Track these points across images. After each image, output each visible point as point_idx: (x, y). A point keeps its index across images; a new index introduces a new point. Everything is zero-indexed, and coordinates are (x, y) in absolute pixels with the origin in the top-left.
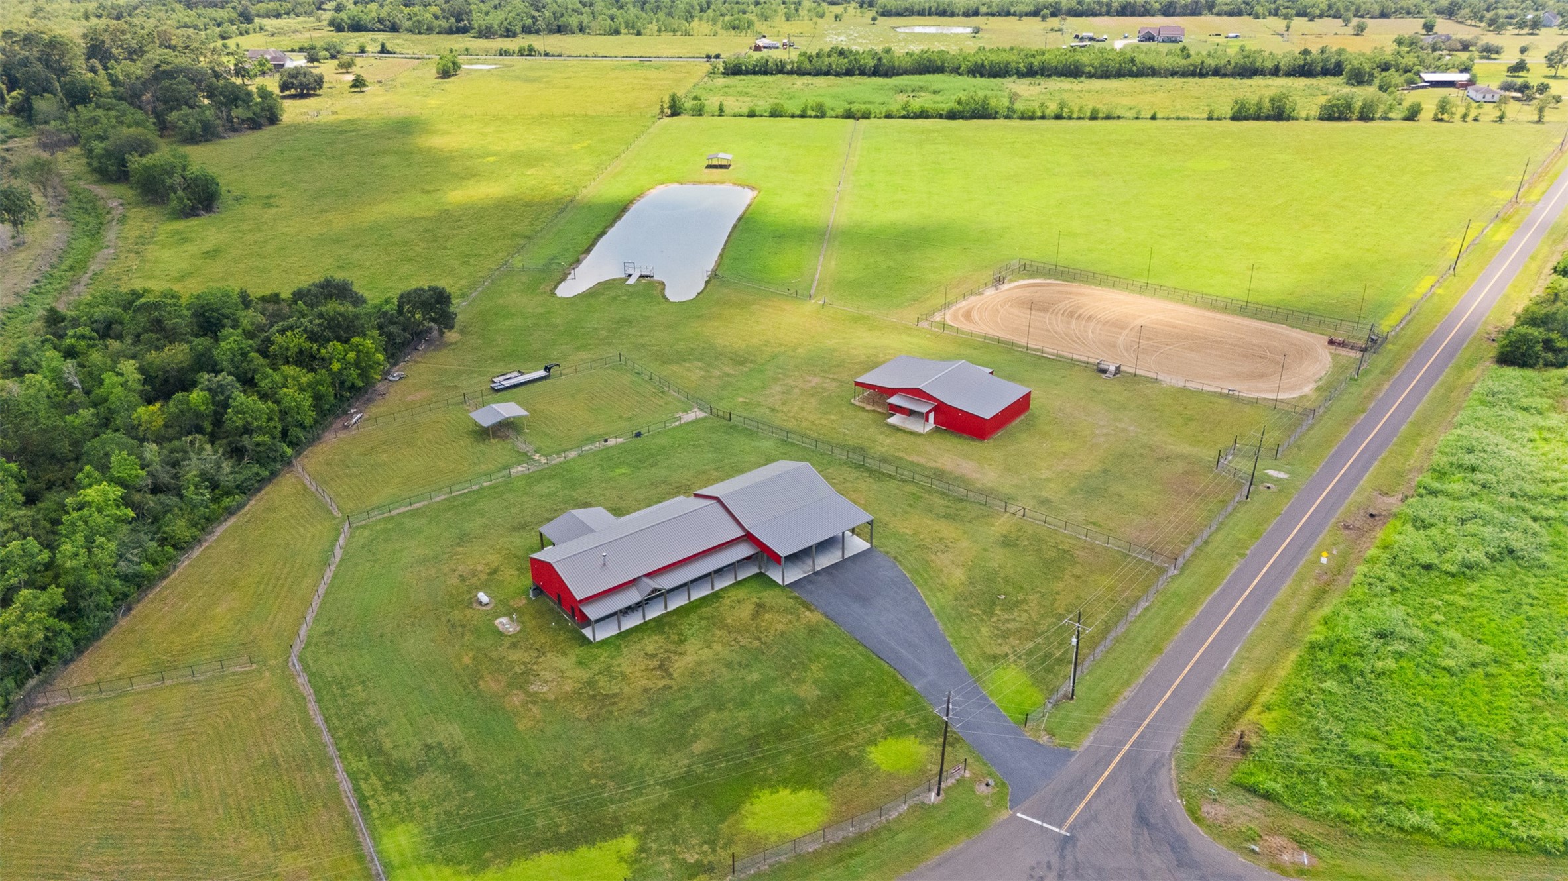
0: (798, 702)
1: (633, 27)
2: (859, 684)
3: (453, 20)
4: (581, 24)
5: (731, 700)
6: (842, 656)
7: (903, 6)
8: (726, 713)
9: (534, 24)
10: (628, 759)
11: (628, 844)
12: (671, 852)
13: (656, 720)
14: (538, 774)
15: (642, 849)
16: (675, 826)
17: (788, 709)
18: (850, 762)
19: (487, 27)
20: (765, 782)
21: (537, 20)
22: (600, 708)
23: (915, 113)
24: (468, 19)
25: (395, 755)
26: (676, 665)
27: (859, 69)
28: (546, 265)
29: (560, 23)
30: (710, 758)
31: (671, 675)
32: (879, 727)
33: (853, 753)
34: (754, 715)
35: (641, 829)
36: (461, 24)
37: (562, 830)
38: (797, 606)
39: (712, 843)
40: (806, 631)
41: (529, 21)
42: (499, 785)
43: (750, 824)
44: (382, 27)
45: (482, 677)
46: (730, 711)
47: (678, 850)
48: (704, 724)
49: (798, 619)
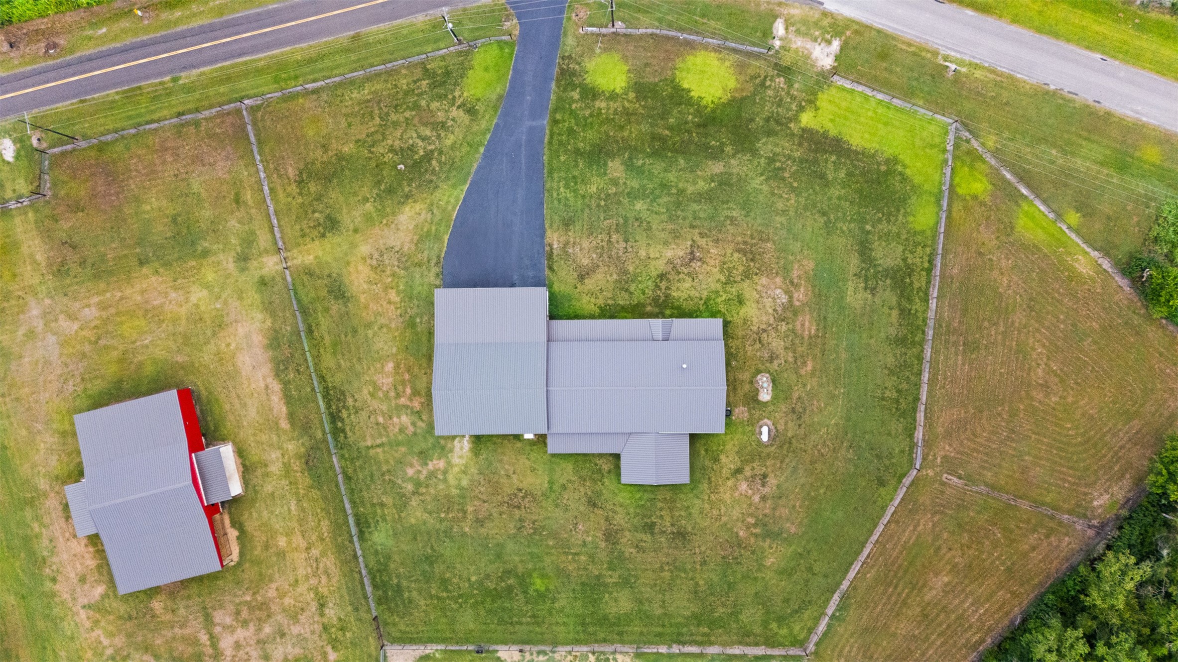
0: (629, 166)
2: (577, 152)
5: (669, 195)
6: (567, 186)
8: (681, 185)
10: (765, 188)
11: (807, 119)
12: (788, 93)
13: (728, 209)
14: (824, 214)
15: (801, 109)
16: (773, 112)
17: (641, 162)
18: (641, 89)
20: (699, 109)
22: (755, 245)
25: (894, 300)
26: (681, 253)
30: (716, 154)
31: (691, 246)
32: (601, 104)
33: (632, 95)
34: (666, 171)
35: (792, 125)
37: (834, 158)
38: (556, 259)
39: (763, 84)
40: (571, 227)
42: (850, 222)
43: (732, 84)
45: (810, 337)
46: (677, 186)
47: (783, 93)
48: (702, 185)
49: (566, 244)
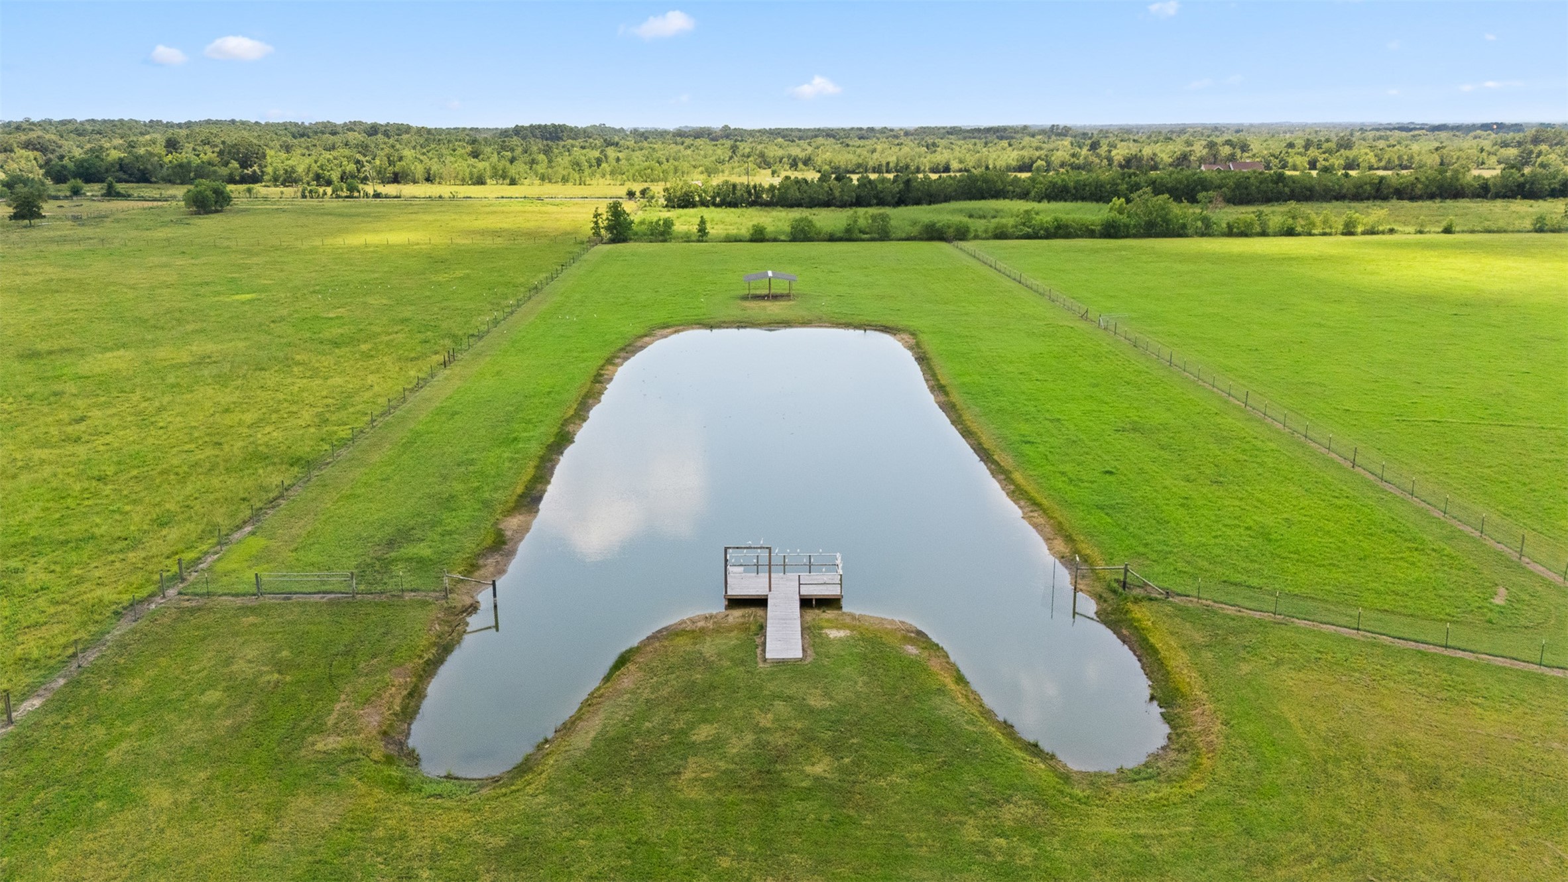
1: (504, 177)
3: (235, 164)
4: (428, 171)
7: (854, 162)
9: (359, 171)
19: (286, 171)
21: (363, 166)
23: (1047, 230)
24: (260, 166)
27: (876, 197)
28: (361, 572)
29: (396, 169)
36: (249, 171)
41: (351, 167)
44: (125, 177)
